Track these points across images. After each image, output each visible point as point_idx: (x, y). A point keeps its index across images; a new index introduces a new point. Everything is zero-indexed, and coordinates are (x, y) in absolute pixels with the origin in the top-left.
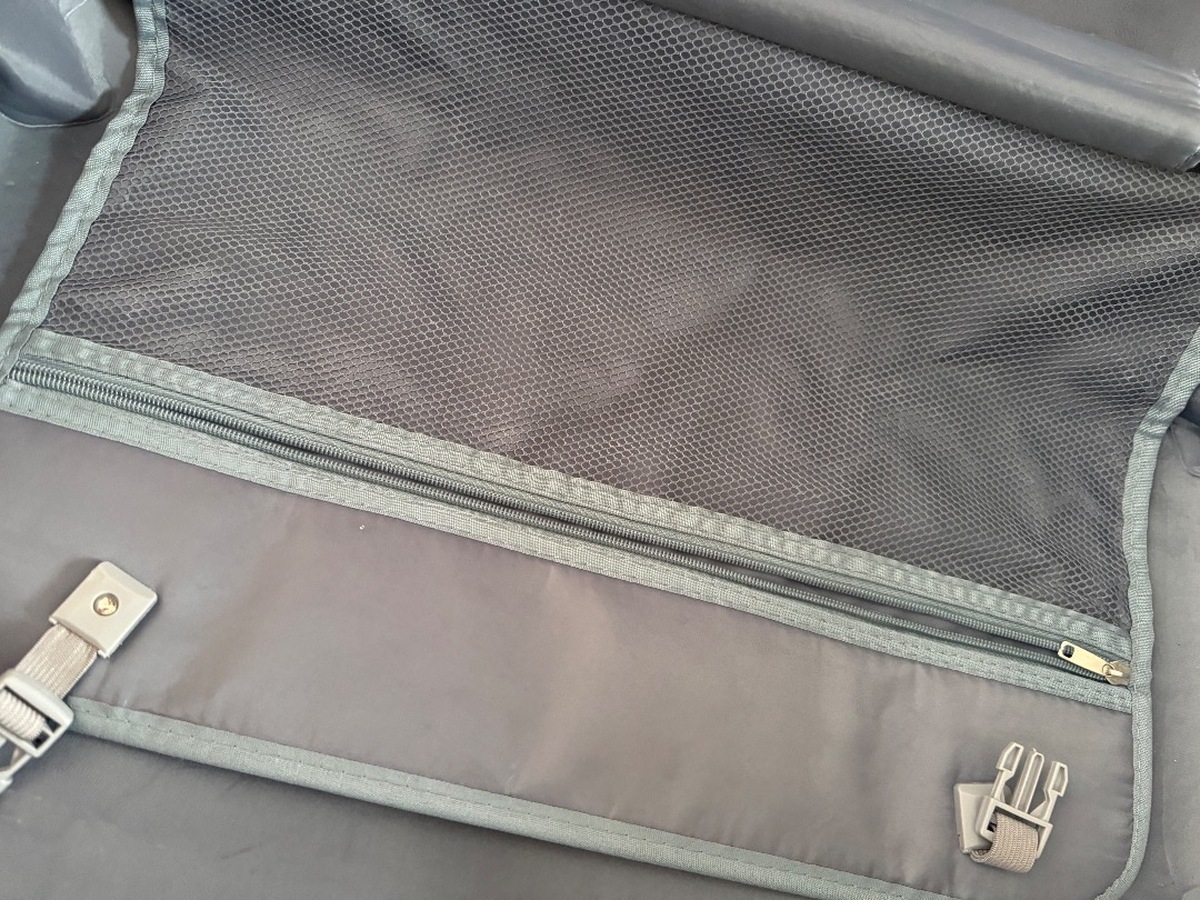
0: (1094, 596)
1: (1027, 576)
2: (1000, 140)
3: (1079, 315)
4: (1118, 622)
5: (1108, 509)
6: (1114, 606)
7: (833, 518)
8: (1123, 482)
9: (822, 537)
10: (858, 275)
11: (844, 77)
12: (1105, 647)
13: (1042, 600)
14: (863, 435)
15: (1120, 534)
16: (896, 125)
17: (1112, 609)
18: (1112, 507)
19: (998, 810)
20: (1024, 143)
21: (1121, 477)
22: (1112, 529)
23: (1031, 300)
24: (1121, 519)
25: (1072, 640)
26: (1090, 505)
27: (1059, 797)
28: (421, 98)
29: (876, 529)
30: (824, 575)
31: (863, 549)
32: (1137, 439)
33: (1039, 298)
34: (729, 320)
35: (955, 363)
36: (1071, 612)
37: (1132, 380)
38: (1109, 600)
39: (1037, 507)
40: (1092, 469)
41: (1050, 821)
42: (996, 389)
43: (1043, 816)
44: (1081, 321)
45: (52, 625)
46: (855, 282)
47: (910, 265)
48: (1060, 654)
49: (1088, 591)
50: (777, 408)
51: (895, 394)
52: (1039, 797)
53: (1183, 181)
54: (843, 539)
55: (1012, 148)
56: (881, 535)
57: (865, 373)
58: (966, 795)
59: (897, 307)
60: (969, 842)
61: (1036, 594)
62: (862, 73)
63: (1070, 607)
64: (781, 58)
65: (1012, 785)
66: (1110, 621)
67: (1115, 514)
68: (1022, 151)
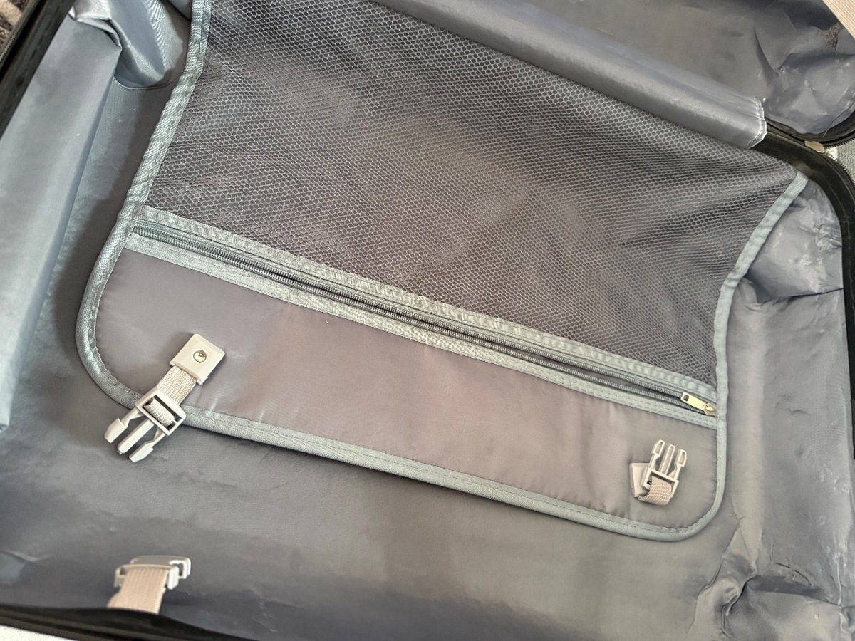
0: (699, 370)
1: (666, 359)
2: (659, 128)
3: (695, 222)
4: (711, 384)
5: (707, 326)
6: (709, 375)
7: (568, 326)
8: (715, 311)
9: (563, 336)
10: (582, 196)
11: (583, 91)
12: (704, 396)
13: (673, 371)
14: (583, 283)
15: (712, 339)
16: (608, 118)
17: (708, 377)
18: (710, 326)
19: (653, 474)
20: (671, 130)
21: (714, 310)
22: (709, 336)
23: (671, 213)
24: (713, 331)
25: (688, 392)
26: (698, 324)
27: (682, 467)
28: (350, 86)
29: (590, 332)
30: (564, 356)
31: (583, 342)
32: (723, 288)
33: (676, 212)
34: (514, 218)
35: (630, 246)
36: (688, 377)
37: (721, 257)
38: (706, 372)
39: (670, 323)
40: (699, 305)
41: (678, 479)
42: (651, 260)
43: (674, 477)
44: (697, 225)
45: (172, 367)
46: (580, 201)
47: (610, 192)
48: (682, 399)
49: (696, 367)
50: (539, 267)
51: (599, 261)
52: (672, 468)
53: (748, 154)
54: (573, 337)
55: (665, 133)
56: (592, 335)
57: (584, 250)
58: (636, 468)
59: (601, 215)
60: (638, 491)
61: (670, 368)
62: (592, 90)
63: (687, 375)
64: (552, 79)
65: (659, 462)
66: (707, 383)
67: (710, 328)
68: (670, 134)
